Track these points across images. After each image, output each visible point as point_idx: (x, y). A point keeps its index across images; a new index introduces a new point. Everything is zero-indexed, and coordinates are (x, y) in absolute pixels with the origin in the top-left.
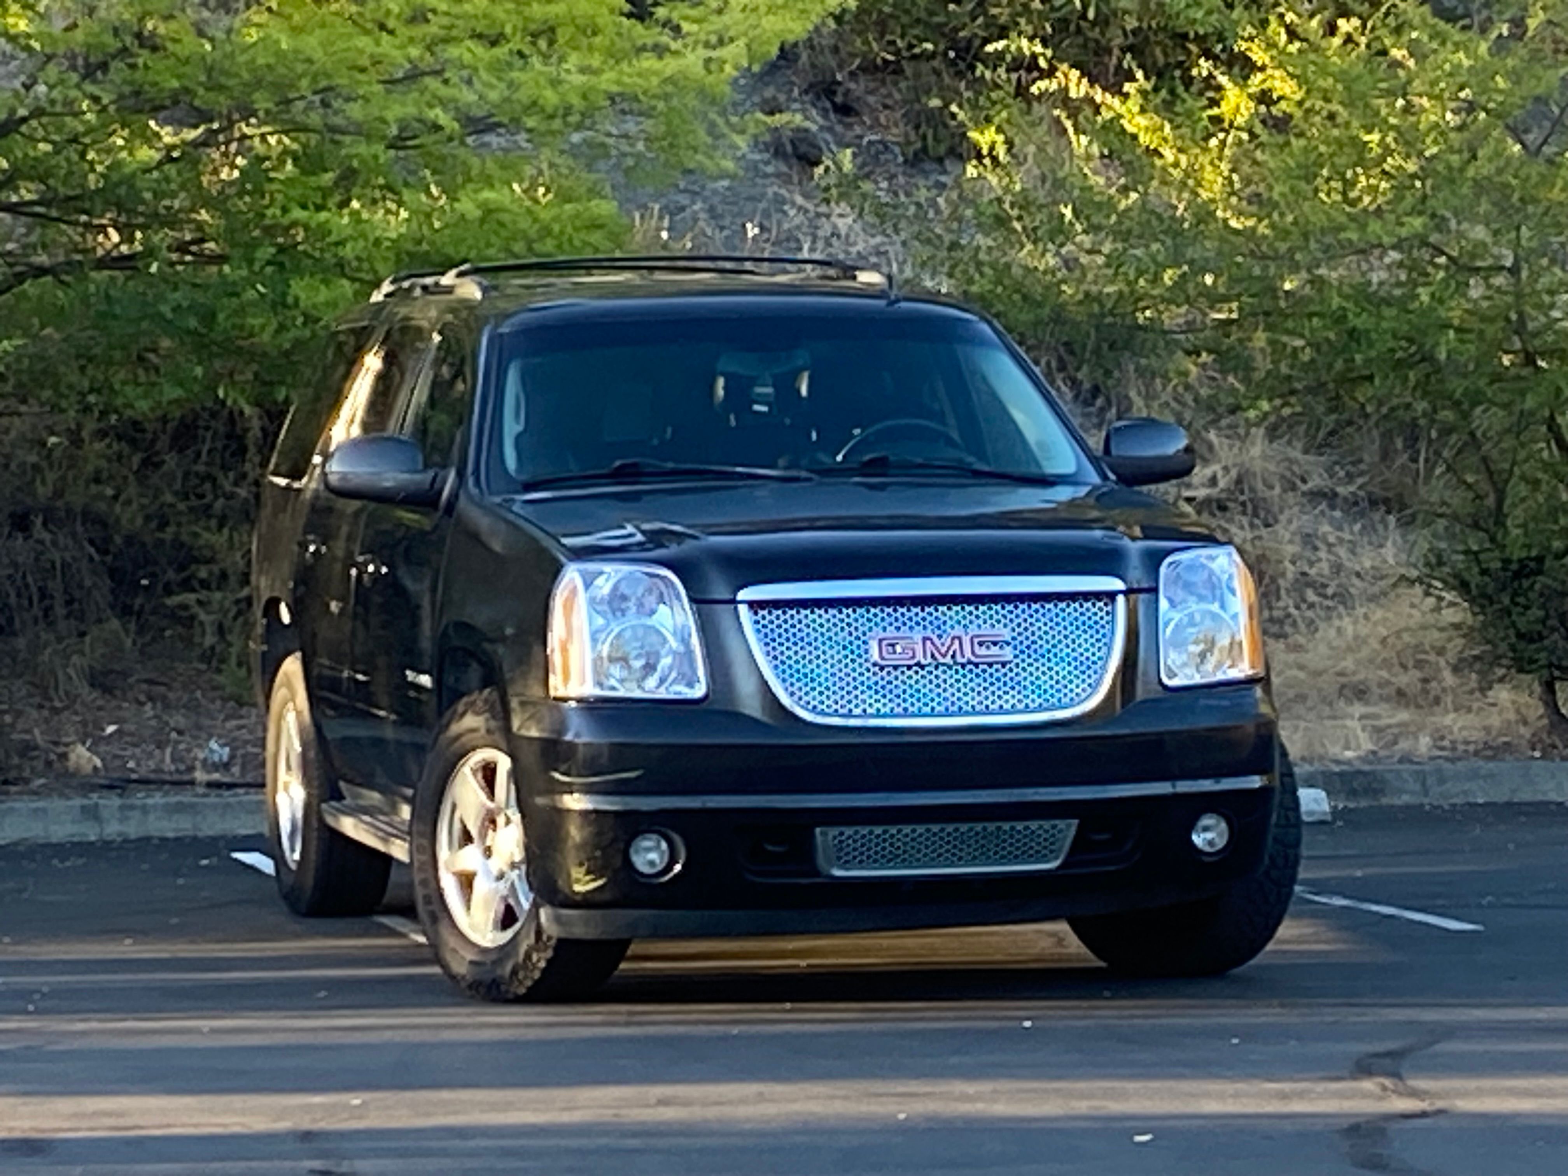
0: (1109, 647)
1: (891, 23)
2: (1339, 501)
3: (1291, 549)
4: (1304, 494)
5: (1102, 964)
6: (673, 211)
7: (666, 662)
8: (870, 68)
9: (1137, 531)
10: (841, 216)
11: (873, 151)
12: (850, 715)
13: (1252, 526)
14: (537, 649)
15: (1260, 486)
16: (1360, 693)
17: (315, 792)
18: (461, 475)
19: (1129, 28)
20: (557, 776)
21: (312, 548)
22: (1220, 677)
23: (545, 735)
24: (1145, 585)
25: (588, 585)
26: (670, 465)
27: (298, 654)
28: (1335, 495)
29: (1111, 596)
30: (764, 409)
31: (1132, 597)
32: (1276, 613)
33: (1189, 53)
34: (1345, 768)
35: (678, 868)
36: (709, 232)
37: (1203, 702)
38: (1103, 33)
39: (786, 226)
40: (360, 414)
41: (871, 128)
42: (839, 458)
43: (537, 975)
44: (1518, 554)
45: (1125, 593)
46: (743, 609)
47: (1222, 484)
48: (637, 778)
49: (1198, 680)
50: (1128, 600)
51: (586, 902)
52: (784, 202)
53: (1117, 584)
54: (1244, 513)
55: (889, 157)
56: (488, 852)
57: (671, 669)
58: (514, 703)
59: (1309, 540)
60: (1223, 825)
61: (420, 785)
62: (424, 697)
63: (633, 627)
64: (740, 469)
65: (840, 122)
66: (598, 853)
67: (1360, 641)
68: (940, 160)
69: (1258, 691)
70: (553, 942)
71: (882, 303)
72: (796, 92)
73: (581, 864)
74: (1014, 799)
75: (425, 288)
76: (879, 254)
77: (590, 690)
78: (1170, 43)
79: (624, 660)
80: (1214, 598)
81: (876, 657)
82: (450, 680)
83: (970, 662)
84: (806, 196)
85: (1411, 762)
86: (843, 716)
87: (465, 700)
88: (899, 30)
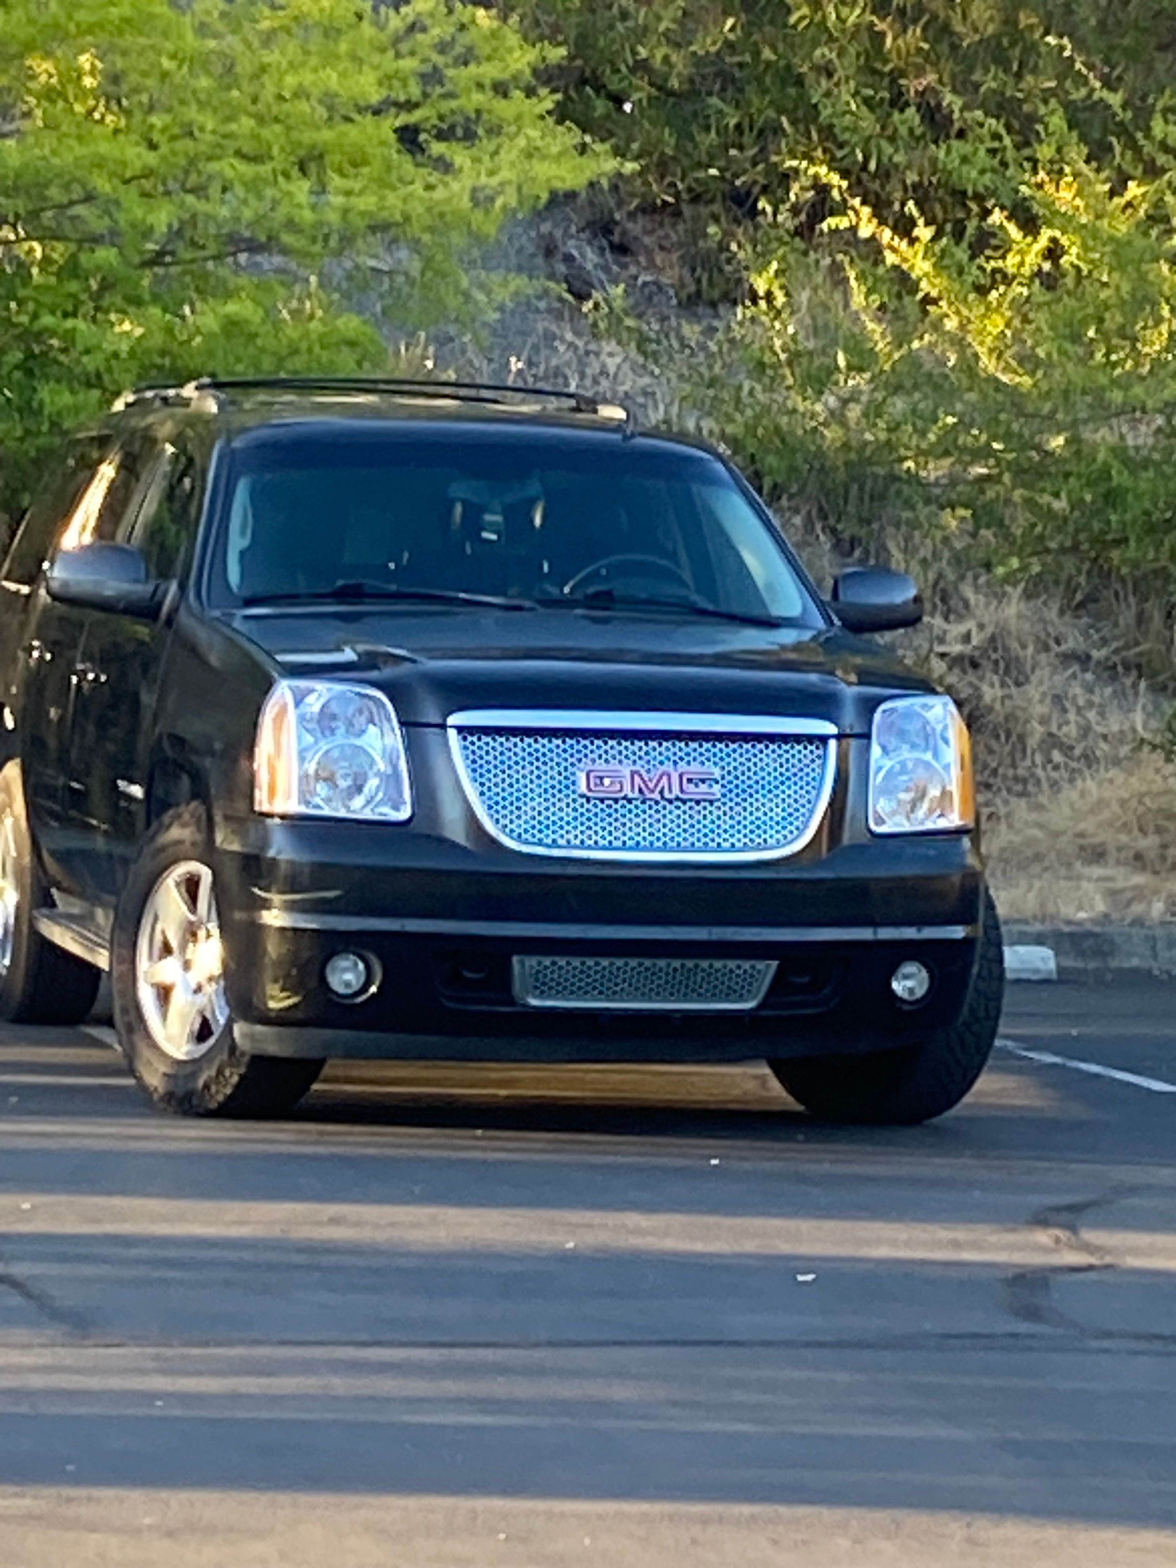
0: (819, 789)
1: (672, 166)
2: (1092, 665)
3: (1039, 709)
4: (1057, 655)
5: (800, 1108)
6: (442, 341)
7: (373, 783)
8: (649, 209)
9: (853, 678)
10: (611, 355)
11: (647, 291)
12: (554, 844)
13: (1003, 685)
14: (243, 763)
15: (1015, 645)
16: (1097, 855)
17: (28, 897)
18: (183, 587)
19: (909, 182)
20: (256, 890)
21: (36, 654)
22: (929, 826)
23: (246, 850)
24: (857, 730)
25: (298, 703)
26: (393, 587)
27: (18, 761)
28: (1089, 657)
29: (823, 739)
30: (494, 537)
31: (844, 742)
32: (1021, 772)
33: (969, 211)
34: (1075, 928)
35: (373, 989)
36: (477, 363)
37: (909, 851)
38: (883, 187)
39: (554, 362)
40: (92, 523)
41: (646, 269)
42: (566, 590)
43: (228, 1091)
45: (839, 737)
46: (452, 733)
47: (975, 641)
48: (337, 899)
49: (907, 827)
50: (839, 746)
51: (280, 1020)
52: (554, 337)
53: (830, 729)
54: (996, 672)
55: (664, 299)
56: (187, 966)
57: (378, 788)
58: (218, 818)
59: (1058, 701)
60: (924, 974)
61: (124, 894)
62: (133, 807)
63: (342, 746)
64: (462, 595)
65: (616, 262)
66: (294, 972)
67: (1101, 804)
68: (713, 305)
69: (966, 842)
70: (246, 1059)
71: (618, 437)
72: (573, 229)
73: (276, 981)
74: (714, 937)
75: (165, 400)
76: (645, 394)
77: (294, 807)
78: (948, 199)
79: (330, 780)
80: (926, 749)
81: (583, 789)
82: (159, 791)
83: (677, 799)
84: (577, 333)
85: (1143, 926)
86: (548, 846)
87: (171, 812)
88: (679, 173)
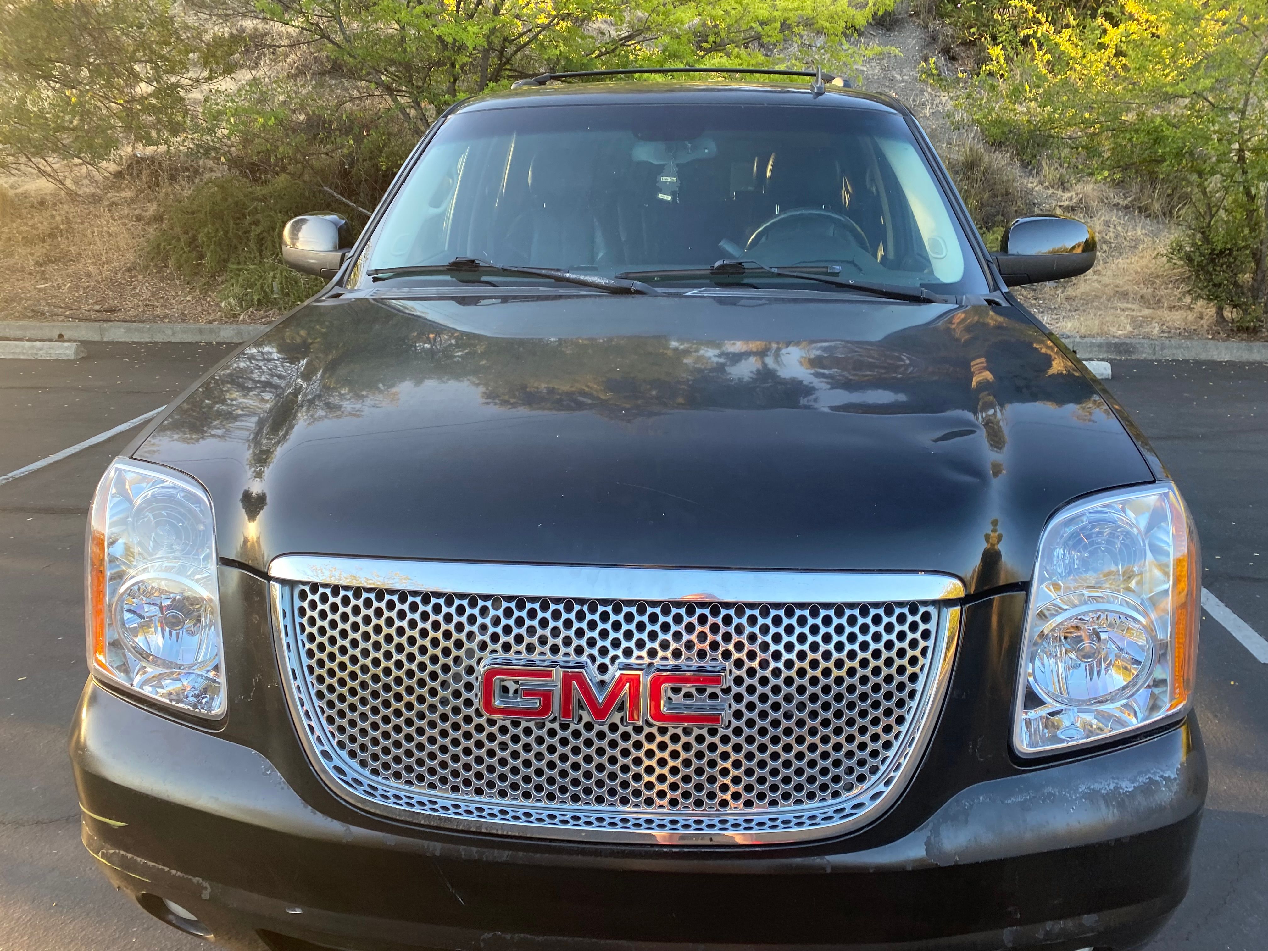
2: (1120, 207)
4: (1107, 205)
15: (1090, 201)
16: (1125, 295)
30: (668, 198)
34: (1117, 340)
44: (1220, 246)
59: (1107, 224)
67: (1126, 271)
85: (1149, 338)
